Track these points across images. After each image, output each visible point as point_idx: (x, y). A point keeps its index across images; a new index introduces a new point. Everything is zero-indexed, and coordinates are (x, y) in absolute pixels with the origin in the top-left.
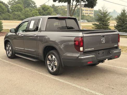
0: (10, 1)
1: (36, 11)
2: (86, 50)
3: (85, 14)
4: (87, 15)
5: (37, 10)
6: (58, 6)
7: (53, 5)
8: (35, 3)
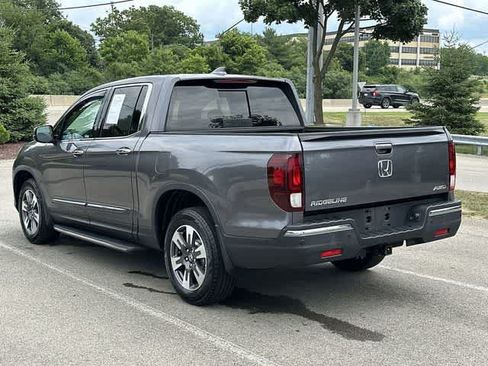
0: (102, 18)
1: (197, 56)
2: (313, 203)
3: (400, 66)
4: (408, 68)
5: (202, 55)
6: (290, 36)
7: (270, 33)
8: (197, 27)
